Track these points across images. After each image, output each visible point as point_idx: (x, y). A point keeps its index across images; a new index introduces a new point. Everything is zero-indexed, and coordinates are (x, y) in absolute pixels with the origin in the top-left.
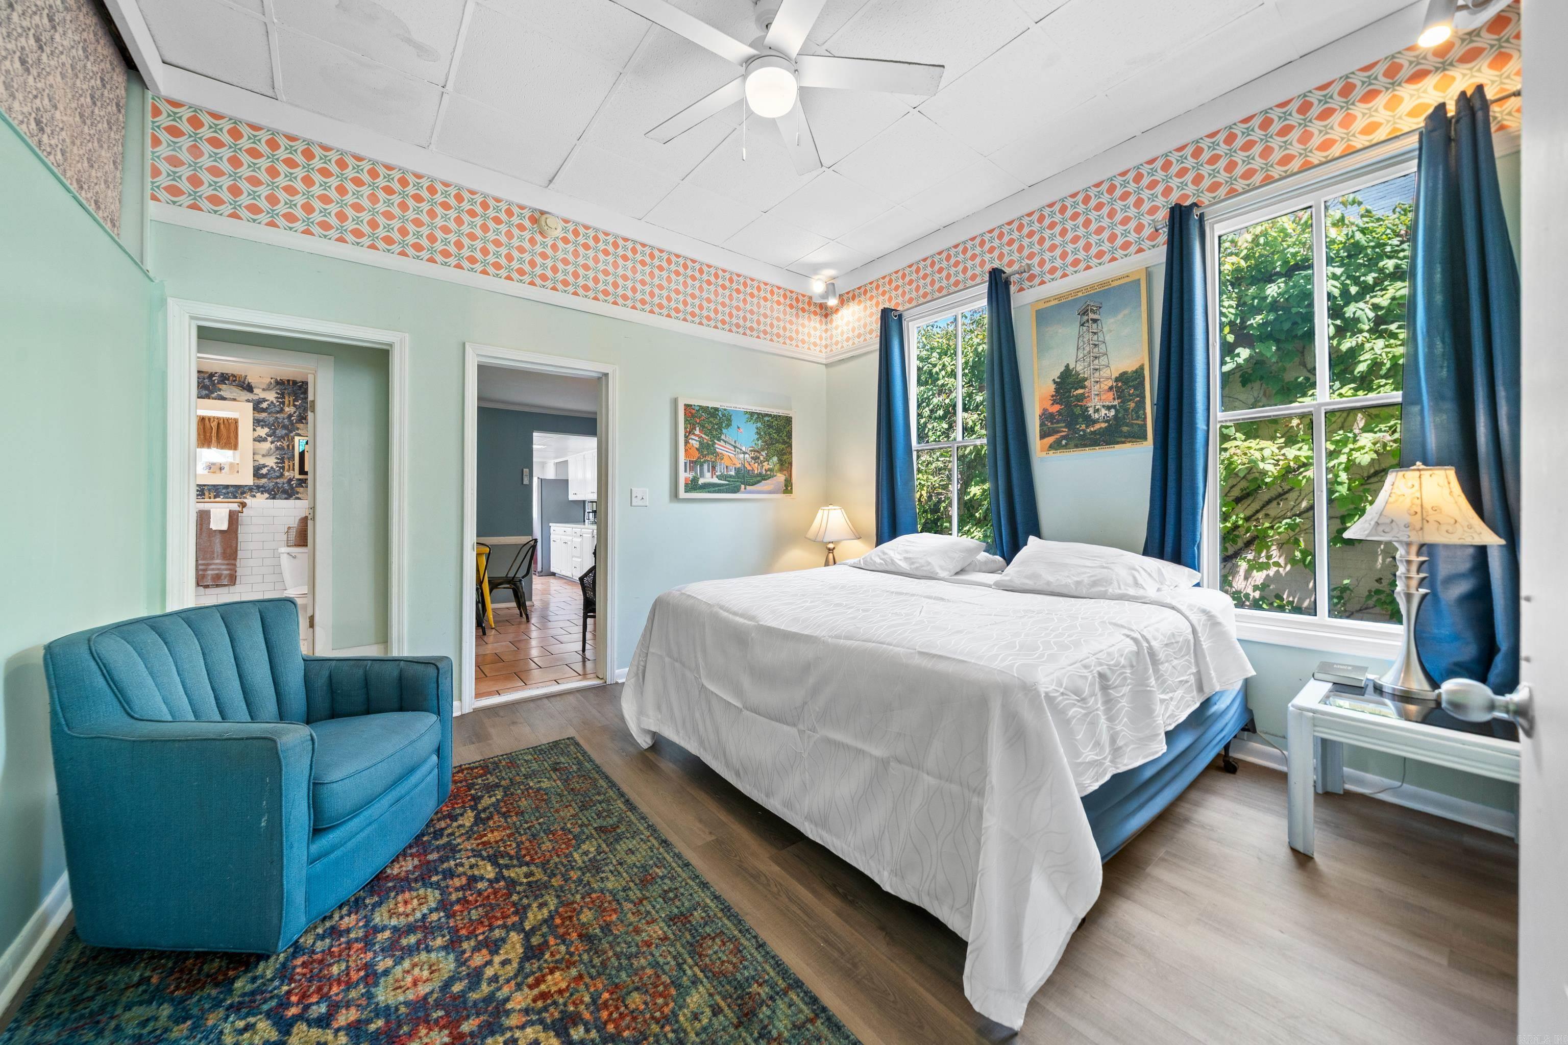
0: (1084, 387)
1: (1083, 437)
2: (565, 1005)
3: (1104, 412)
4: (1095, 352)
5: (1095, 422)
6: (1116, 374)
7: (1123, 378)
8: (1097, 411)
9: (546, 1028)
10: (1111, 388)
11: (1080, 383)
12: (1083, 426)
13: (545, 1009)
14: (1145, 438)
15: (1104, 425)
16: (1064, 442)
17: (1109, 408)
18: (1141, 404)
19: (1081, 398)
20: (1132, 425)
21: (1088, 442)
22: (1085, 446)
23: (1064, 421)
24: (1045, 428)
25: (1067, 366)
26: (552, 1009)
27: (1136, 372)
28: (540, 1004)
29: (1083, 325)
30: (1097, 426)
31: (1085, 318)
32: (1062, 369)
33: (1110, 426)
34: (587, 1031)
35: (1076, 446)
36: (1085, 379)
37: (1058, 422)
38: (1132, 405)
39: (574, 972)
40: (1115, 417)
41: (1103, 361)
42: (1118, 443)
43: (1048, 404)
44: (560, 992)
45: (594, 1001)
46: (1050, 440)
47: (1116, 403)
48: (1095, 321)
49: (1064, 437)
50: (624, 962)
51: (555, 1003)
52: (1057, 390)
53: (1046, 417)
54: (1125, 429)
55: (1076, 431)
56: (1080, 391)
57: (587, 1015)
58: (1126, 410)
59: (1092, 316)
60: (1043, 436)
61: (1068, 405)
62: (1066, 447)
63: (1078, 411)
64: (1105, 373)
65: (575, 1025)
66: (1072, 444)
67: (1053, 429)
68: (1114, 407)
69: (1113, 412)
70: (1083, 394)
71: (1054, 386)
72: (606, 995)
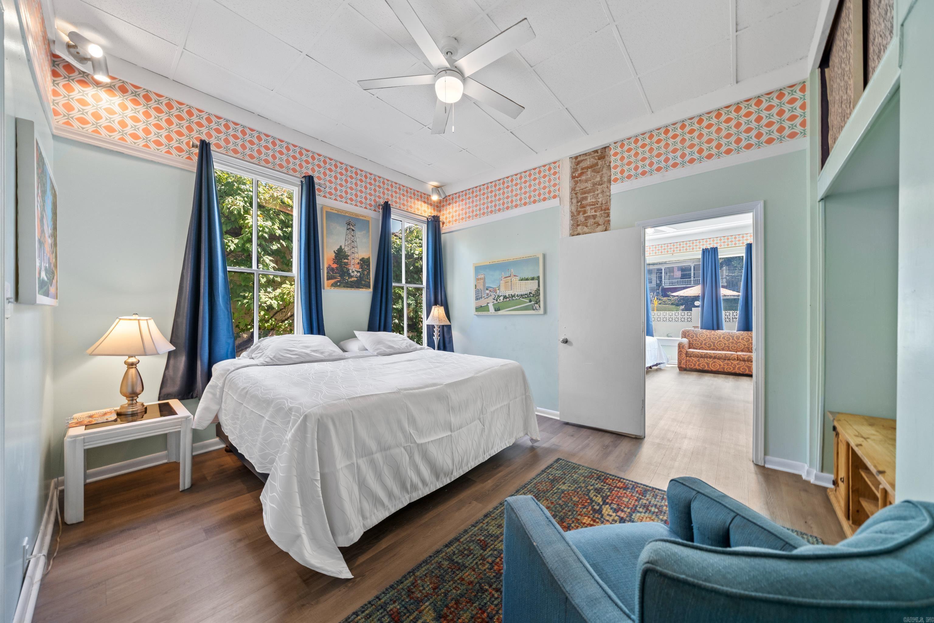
0: (348, 259)
1: (347, 283)
2: (591, 514)
3: (356, 273)
4: (353, 244)
5: (352, 277)
6: (360, 258)
7: (362, 260)
8: (353, 272)
9: (602, 515)
10: (358, 263)
11: (346, 257)
12: (347, 278)
13: (597, 518)
14: (370, 287)
15: (356, 279)
16: (338, 284)
17: (358, 272)
18: (369, 273)
19: (346, 264)
20: (366, 281)
21: (349, 285)
22: (348, 287)
23: (339, 273)
24: (329, 275)
25: (341, 246)
26: (596, 516)
27: (367, 259)
28: (597, 520)
29: (348, 229)
30: (353, 279)
31: (349, 227)
32: (339, 247)
33: (358, 280)
34: (594, 506)
35: (344, 287)
36: (349, 256)
37: (336, 273)
38: (366, 273)
39: (579, 517)
40: (360, 276)
41: (356, 250)
42: (361, 288)
43: (331, 263)
44: (589, 517)
45: (584, 508)
46: (332, 281)
47: (360, 270)
48: (353, 230)
49: (338, 281)
50: (564, 506)
51: (594, 517)
52: (336, 257)
53: (330, 269)
54: (363, 282)
55: (344, 279)
56: (346, 261)
57: (590, 508)
58: (364, 274)
59: (351, 227)
60: (328, 279)
61: (341, 266)
62: (339, 286)
63: (345, 270)
64: (356, 255)
65: (595, 509)
66: (342, 285)
67: (334, 276)
68: (359, 272)
69: (359, 274)
70: (347, 262)
71: (334, 254)
72: (580, 506)
